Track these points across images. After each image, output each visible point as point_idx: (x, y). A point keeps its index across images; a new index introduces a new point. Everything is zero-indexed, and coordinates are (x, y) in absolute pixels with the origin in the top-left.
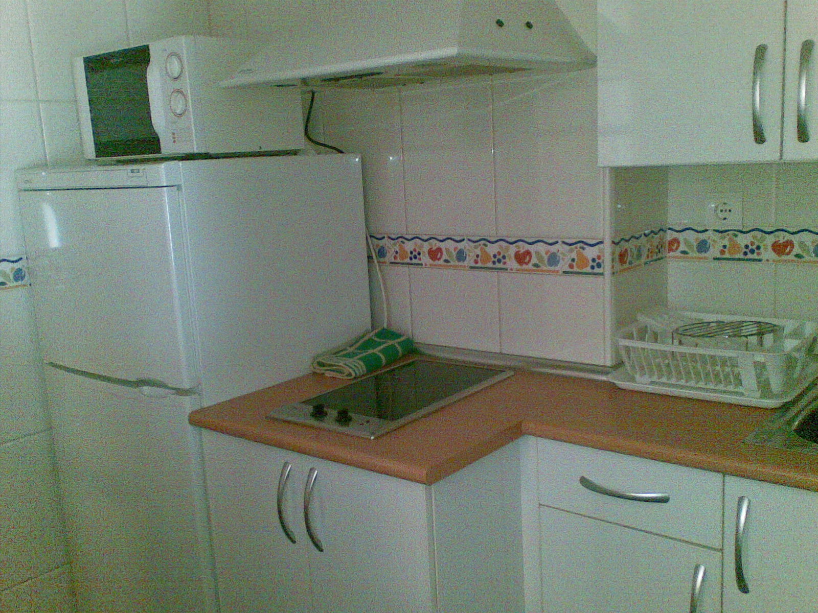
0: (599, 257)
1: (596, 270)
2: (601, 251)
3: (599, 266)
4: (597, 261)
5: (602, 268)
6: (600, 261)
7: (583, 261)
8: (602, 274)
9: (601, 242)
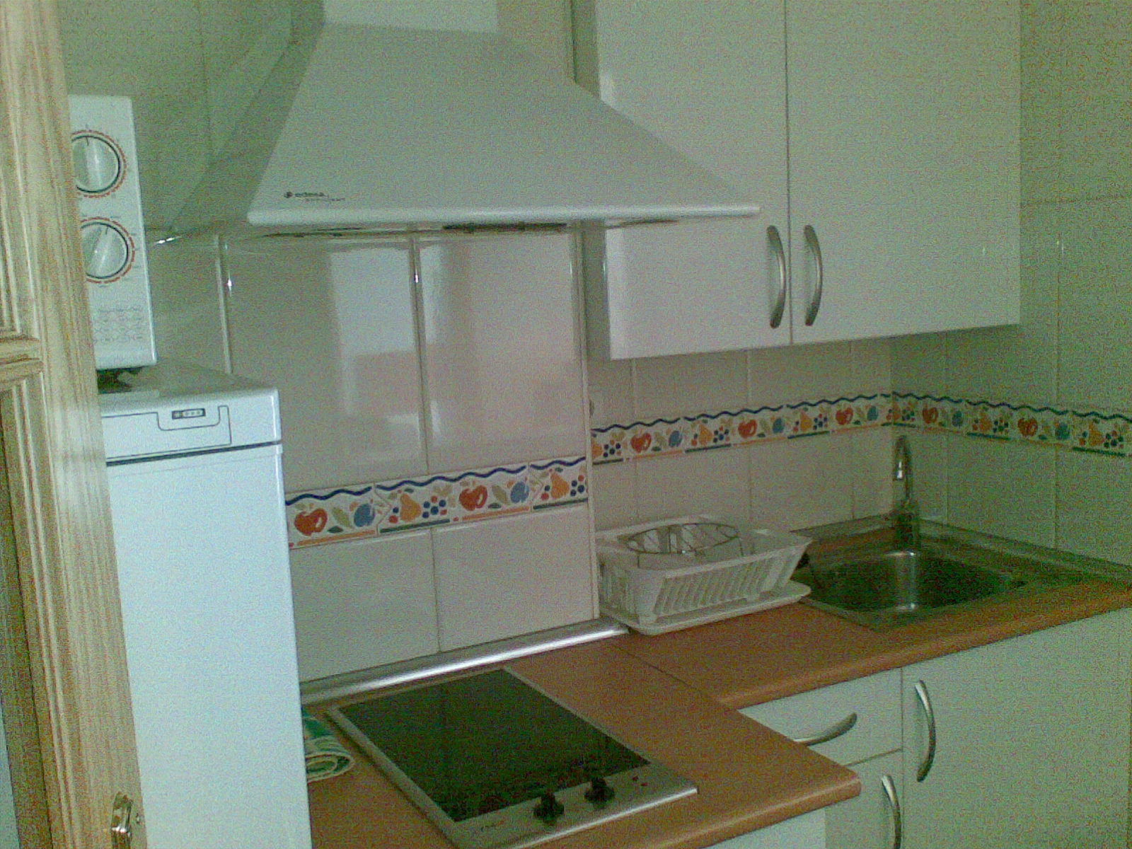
0: (581, 478)
1: (579, 496)
2: (584, 469)
3: (581, 489)
4: (579, 484)
5: (585, 492)
6: (583, 483)
7: (560, 487)
8: (586, 500)
9: (584, 459)
